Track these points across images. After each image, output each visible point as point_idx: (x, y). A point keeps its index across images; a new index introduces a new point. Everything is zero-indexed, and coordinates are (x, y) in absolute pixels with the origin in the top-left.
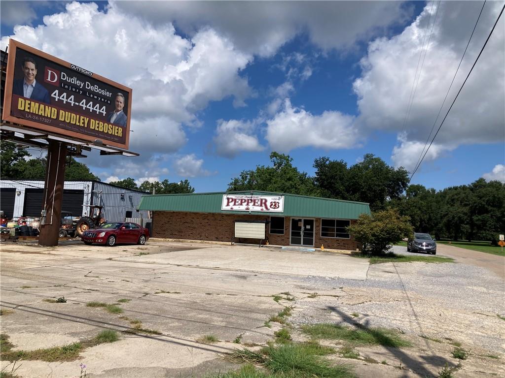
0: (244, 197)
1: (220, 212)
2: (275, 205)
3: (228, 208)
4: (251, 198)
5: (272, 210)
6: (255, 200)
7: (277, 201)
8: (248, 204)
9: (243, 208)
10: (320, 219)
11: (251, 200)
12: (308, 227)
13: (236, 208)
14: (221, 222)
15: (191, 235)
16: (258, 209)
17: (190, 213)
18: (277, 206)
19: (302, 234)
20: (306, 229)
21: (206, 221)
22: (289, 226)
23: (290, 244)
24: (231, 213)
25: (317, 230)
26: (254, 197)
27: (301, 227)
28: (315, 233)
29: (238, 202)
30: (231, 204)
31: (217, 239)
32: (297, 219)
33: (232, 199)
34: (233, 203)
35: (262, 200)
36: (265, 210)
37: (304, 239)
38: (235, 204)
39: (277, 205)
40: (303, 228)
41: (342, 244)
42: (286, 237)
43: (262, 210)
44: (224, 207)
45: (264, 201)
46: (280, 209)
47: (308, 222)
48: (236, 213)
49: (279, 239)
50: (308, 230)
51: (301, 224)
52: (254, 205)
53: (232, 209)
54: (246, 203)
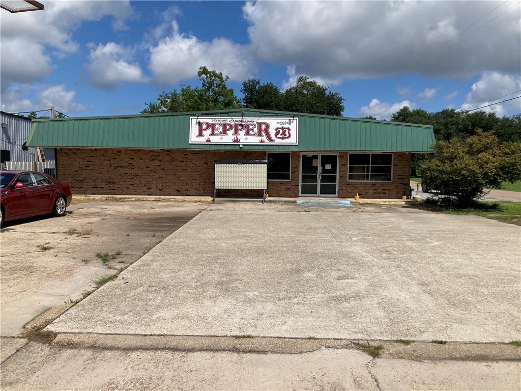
0: (229, 120)
1: (186, 147)
2: (283, 133)
3: (202, 140)
4: (242, 121)
5: (278, 141)
6: (248, 126)
7: (286, 126)
8: (236, 133)
9: (229, 138)
10: (347, 153)
11: (242, 125)
12: (328, 167)
13: (216, 139)
14: (183, 164)
15: (131, 187)
16: (254, 140)
17: (127, 150)
18: (288, 135)
19: (319, 178)
20: (324, 171)
21: (157, 163)
22: (298, 167)
23: (300, 194)
24: (206, 148)
25: (342, 170)
26: (247, 120)
27: (316, 168)
28: (340, 176)
29: (218, 129)
30: (207, 133)
31: (179, 192)
32: (310, 155)
33: (208, 125)
34: (209, 131)
35: (260, 125)
36: (267, 141)
37: (321, 185)
38: (213, 134)
39: (287, 133)
40: (320, 169)
41: (380, 190)
42: (293, 184)
43: (262, 141)
44: (194, 138)
45: (263, 127)
46: (293, 140)
47: (329, 159)
48: (216, 147)
49: (283, 188)
50: (328, 171)
51: (318, 163)
52: (247, 133)
53: (208, 141)
54: (233, 131)
